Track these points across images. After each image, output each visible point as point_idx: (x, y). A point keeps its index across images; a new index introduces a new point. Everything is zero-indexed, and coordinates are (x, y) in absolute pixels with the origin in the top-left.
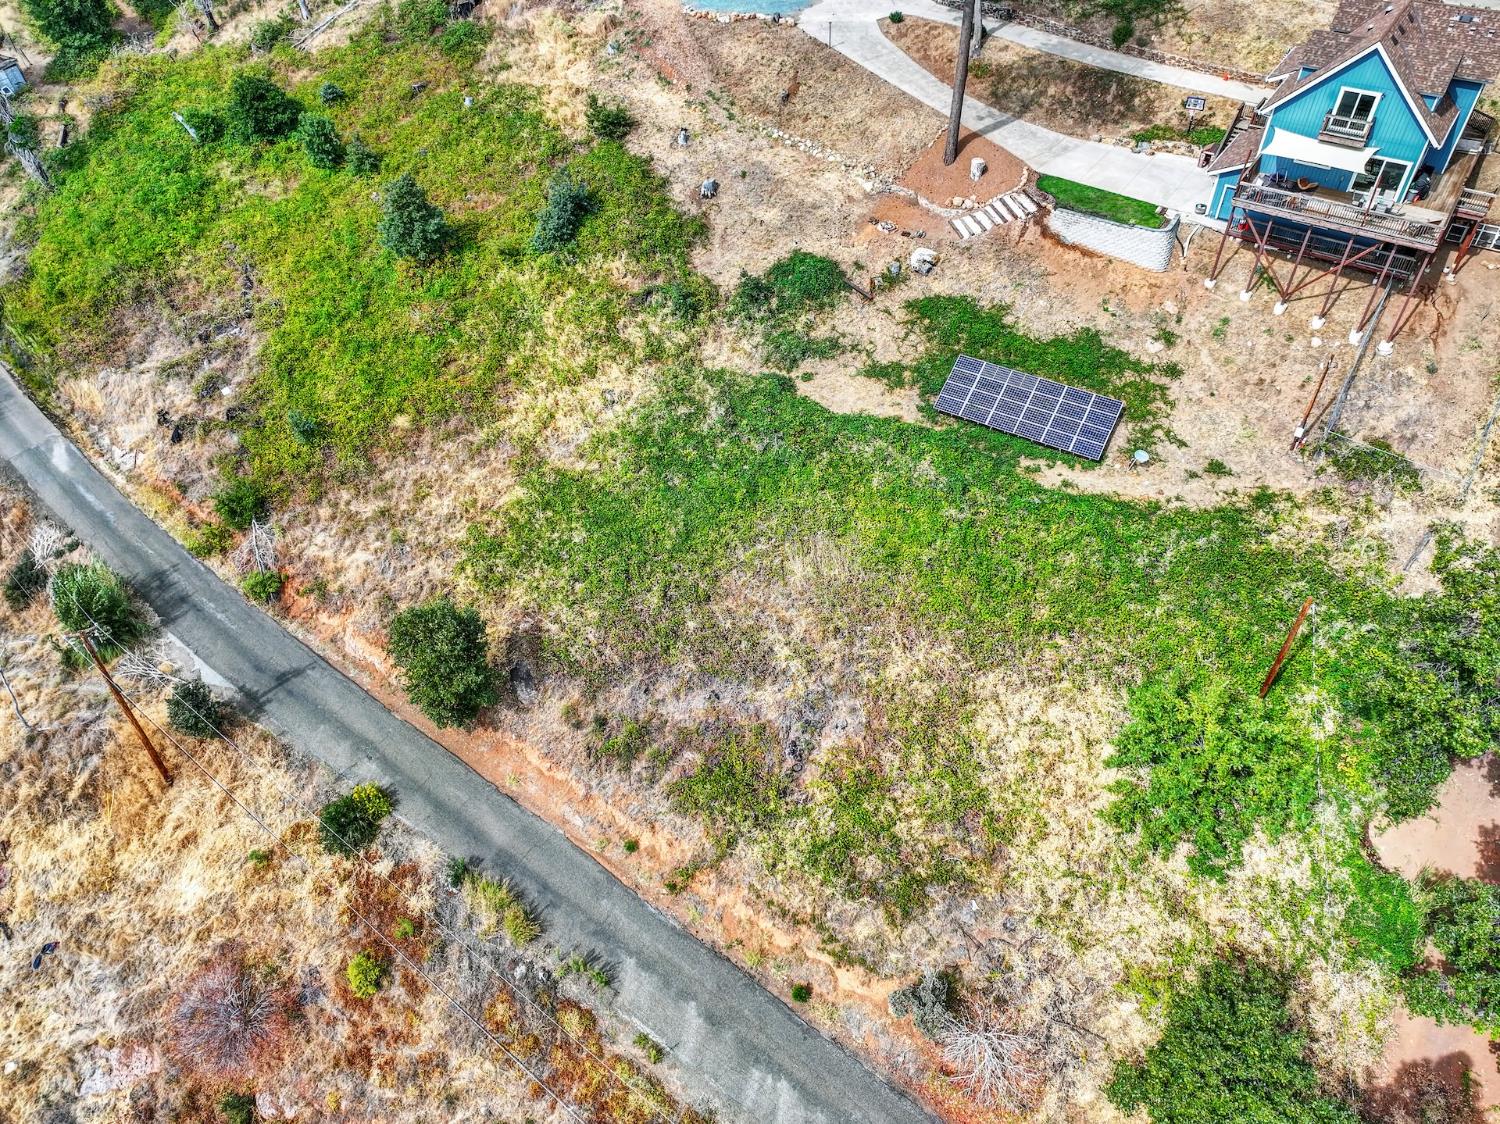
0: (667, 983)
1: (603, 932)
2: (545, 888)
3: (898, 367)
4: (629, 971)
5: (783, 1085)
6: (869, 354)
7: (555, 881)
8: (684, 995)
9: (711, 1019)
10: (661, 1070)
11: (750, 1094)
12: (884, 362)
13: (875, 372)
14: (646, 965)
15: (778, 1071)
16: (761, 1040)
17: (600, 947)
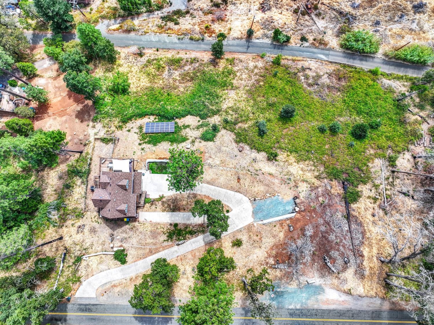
0: (172, 42)
1: (183, 43)
2: (193, 44)
3: (185, 129)
4: (177, 41)
5: (154, 41)
6: (191, 129)
7: (192, 45)
8: (169, 43)
9: (165, 42)
10: (168, 35)
11: (157, 38)
12: (187, 129)
13: (188, 126)
14: (176, 43)
15: (156, 41)
16: (159, 43)
17: (182, 41)
